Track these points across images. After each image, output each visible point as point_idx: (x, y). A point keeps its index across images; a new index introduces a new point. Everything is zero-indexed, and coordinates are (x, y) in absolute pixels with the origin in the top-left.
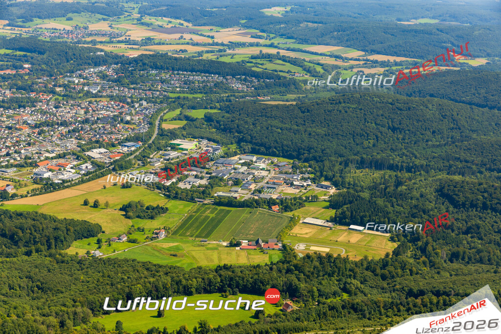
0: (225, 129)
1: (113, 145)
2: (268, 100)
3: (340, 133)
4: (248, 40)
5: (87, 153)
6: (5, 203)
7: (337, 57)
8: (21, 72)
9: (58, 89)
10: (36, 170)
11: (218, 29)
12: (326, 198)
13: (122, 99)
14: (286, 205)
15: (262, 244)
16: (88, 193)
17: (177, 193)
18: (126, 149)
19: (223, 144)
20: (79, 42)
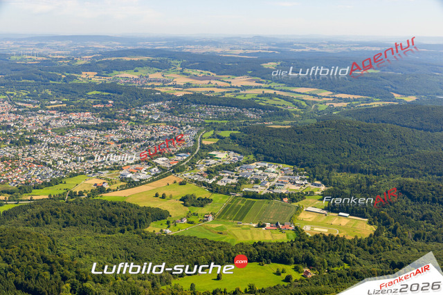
0: (245, 144)
1: (171, 155)
2: (271, 125)
3: (324, 147)
4: (254, 84)
5: (155, 161)
6: (103, 195)
7: (315, 95)
8: (107, 106)
9: (132, 117)
10: (122, 172)
11: (233, 77)
12: (320, 193)
13: (174, 124)
14: (293, 198)
15: (281, 226)
16: (158, 188)
17: (217, 189)
18: (180, 158)
19: (244, 155)
20: (143, 86)
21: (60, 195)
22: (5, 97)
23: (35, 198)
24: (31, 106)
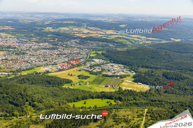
0: (107, 57)
2: (119, 49)
4: (115, 33)
6: (48, 74)
7: (139, 38)
8: (55, 41)
9: (64, 45)
10: (57, 66)
11: (107, 30)
12: (132, 75)
13: (80, 48)
14: (121, 77)
15: (114, 87)
16: (70, 72)
17: (93, 73)
19: (106, 60)
20: (70, 33)
21: (32, 73)
22: (15, 36)
23: (22, 74)
24: (25, 40)
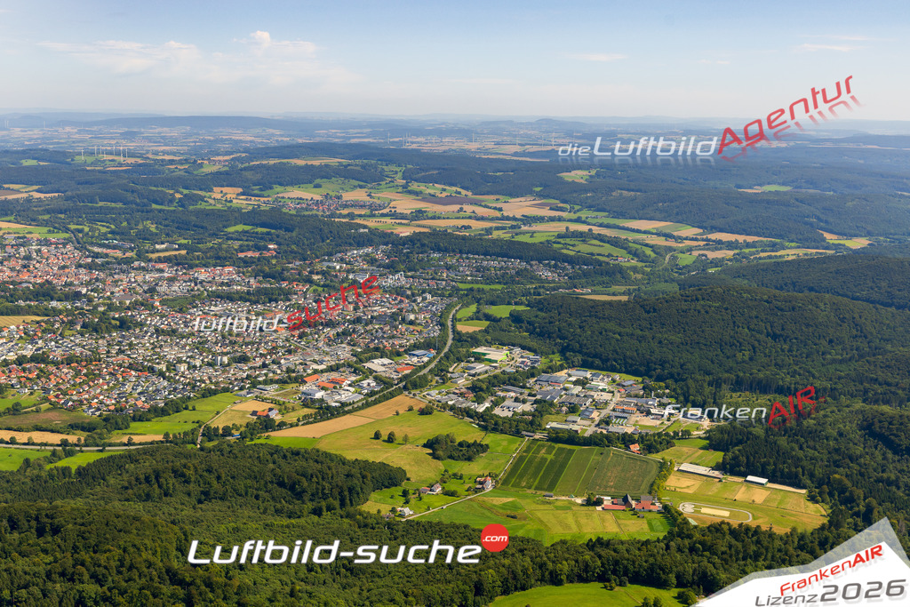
0: (541, 333)
1: (399, 354)
2: (589, 294)
3: (702, 341)
4: (547, 213)
5: (368, 365)
6: (272, 434)
7: (668, 236)
8: (266, 254)
9: (315, 277)
10: (303, 388)
11: (506, 198)
12: (701, 433)
13: (399, 292)
14: (652, 443)
15: (633, 503)
16: (377, 421)
17: (496, 424)
18: (415, 359)
19: (542, 354)
20: (333, 215)
21: (186, 434)
22: (67, 235)
23: (136, 439)
24: (119, 254)
